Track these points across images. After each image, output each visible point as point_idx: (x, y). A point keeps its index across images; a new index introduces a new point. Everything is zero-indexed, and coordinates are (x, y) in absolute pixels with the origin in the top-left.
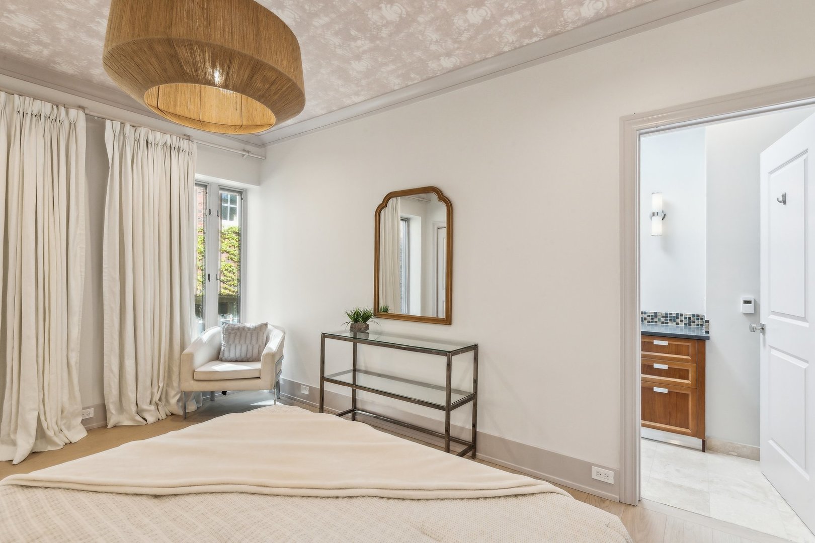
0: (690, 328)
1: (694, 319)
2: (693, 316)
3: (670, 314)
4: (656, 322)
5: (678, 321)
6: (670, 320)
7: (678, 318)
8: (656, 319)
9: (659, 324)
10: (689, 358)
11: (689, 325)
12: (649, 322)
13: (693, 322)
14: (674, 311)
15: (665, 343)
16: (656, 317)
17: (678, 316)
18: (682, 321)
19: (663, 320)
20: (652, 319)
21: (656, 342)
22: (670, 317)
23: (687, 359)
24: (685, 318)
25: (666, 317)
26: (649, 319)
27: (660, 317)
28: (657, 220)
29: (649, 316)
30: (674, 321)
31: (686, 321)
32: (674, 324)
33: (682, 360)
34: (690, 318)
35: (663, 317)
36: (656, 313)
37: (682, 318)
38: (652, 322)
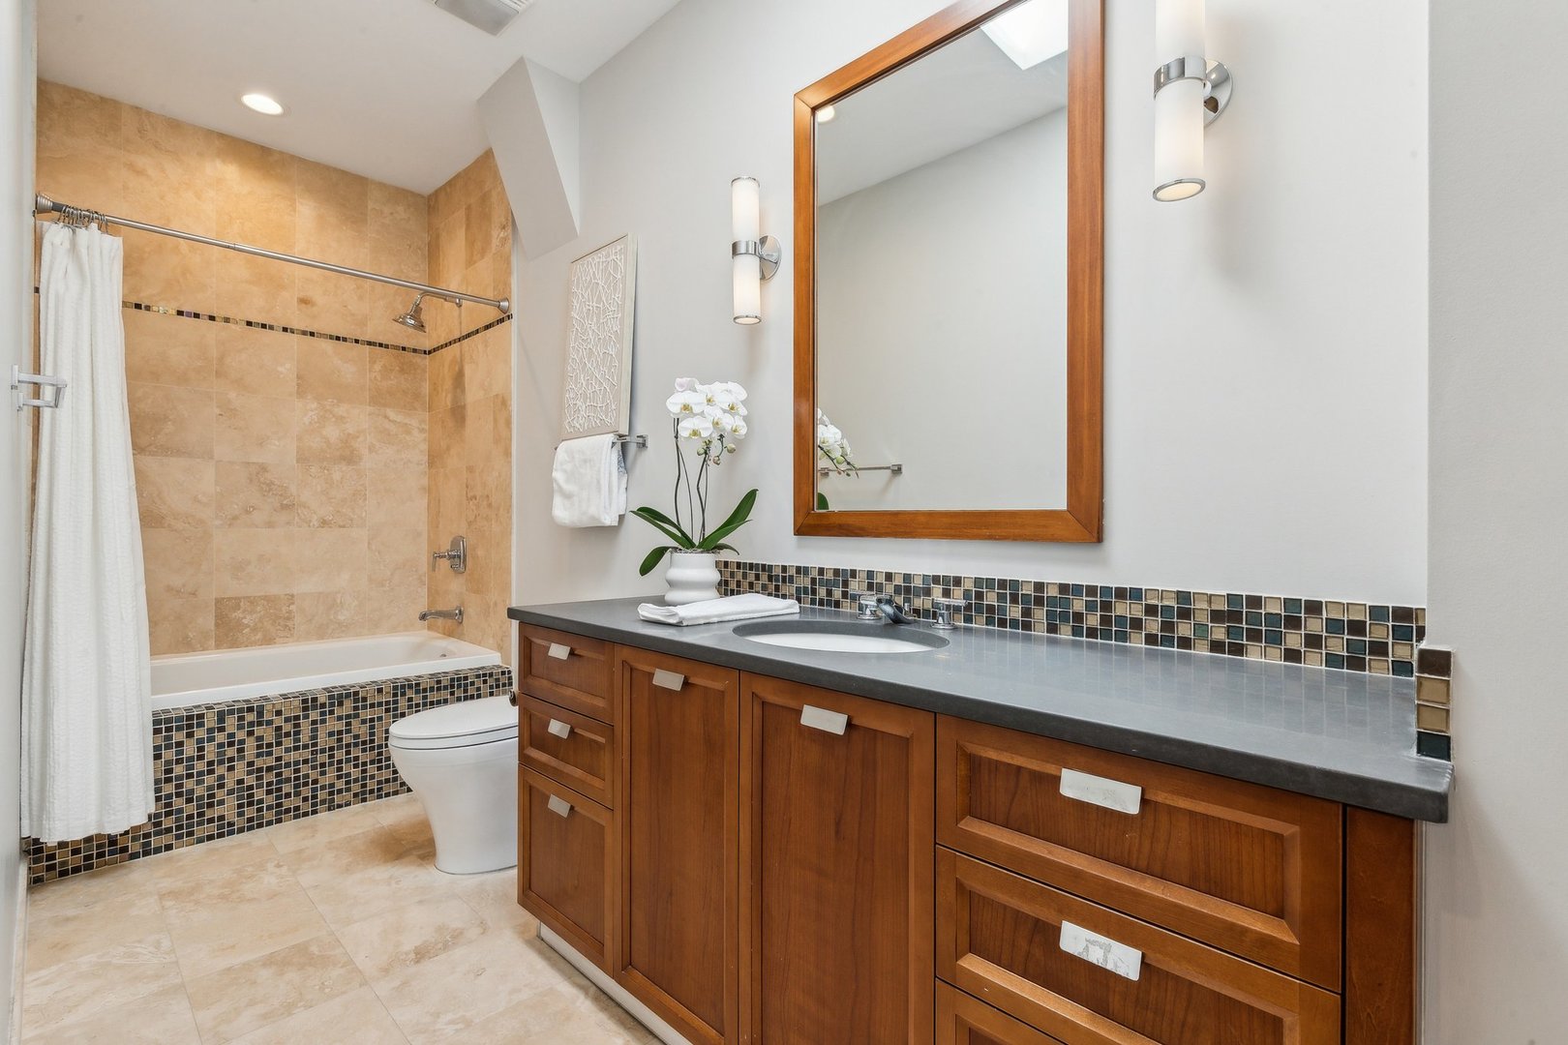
0: (1361, 682)
1: (1380, 633)
2: (1378, 613)
3: (1255, 601)
4: (1185, 643)
5: (1294, 640)
6: (1254, 636)
7: (1293, 623)
8: (1184, 629)
9: (1202, 651)
10: (1282, 932)
11: (1357, 663)
12: (1151, 639)
13: (1380, 649)
14: (1275, 587)
15: (1123, 797)
16: (1185, 614)
17: (1296, 613)
18: (1313, 641)
19: (1219, 633)
20: (1168, 626)
21: (1078, 785)
22: (1254, 619)
23: (1265, 942)
24: (1334, 626)
25: (1233, 616)
26: (1154, 625)
27: (1203, 618)
28: (1182, 102)
29: (1151, 610)
30: (1275, 639)
31: (1338, 646)
32: (1275, 659)
33: (1232, 937)
34: (1357, 627)
35: (1217, 616)
36: (1183, 597)
37: (1316, 626)
38: (1168, 641)
